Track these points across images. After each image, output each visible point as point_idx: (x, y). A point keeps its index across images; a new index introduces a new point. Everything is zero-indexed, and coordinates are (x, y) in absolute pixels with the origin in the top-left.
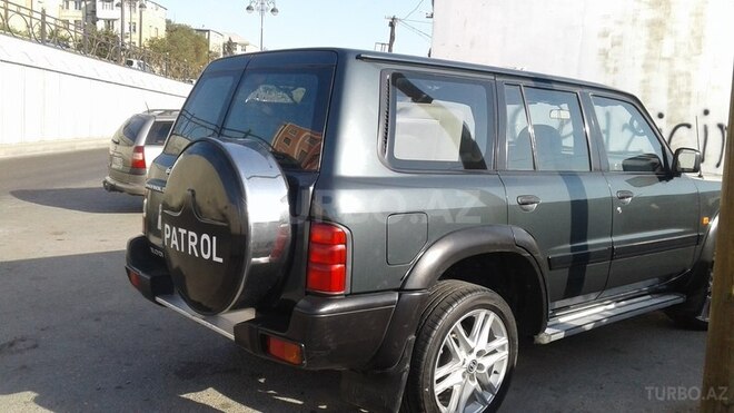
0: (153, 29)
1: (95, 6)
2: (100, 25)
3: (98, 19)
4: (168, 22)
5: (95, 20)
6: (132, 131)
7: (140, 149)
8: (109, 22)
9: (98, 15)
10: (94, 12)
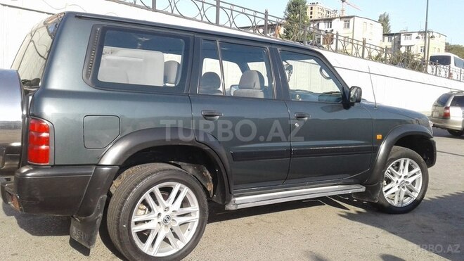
0: (436, 50)
1: (400, 39)
2: (403, 50)
3: (401, 46)
4: (447, 44)
5: (400, 46)
6: (442, 101)
7: (447, 108)
8: (408, 47)
9: (402, 44)
10: (399, 42)
